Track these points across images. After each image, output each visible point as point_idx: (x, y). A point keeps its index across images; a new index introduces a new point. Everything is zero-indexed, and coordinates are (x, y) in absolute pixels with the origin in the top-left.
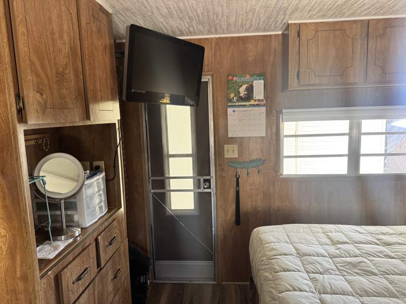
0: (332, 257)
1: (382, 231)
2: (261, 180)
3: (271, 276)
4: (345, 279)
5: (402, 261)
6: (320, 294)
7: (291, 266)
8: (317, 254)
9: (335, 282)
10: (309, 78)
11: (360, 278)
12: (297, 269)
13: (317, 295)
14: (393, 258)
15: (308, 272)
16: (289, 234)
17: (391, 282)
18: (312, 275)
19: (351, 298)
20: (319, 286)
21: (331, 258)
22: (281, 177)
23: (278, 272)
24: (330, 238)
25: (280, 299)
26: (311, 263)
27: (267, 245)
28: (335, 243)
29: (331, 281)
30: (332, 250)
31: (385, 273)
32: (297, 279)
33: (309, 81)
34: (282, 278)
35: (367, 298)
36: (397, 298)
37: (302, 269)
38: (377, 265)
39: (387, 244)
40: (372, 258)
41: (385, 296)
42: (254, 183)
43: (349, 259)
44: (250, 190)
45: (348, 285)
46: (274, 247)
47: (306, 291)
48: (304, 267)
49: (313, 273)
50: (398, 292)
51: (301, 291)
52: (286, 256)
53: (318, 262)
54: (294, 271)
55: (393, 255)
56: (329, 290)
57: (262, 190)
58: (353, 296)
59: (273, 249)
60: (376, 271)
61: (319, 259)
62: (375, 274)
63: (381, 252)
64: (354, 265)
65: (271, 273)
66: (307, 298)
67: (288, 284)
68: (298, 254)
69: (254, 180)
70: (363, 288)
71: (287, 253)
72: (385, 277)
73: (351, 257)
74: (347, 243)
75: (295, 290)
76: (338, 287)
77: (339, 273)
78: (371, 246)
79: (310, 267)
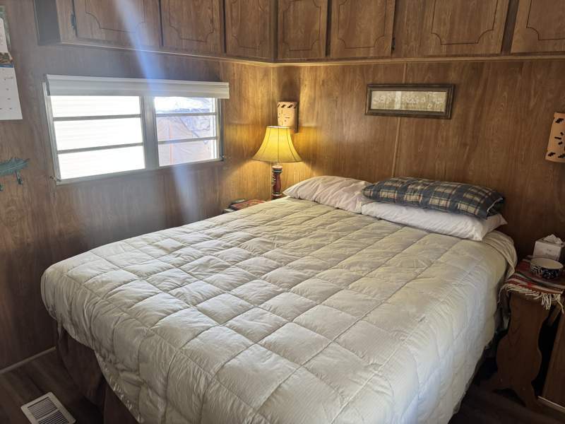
0: (179, 266)
1: (207, 226)
2: (26, 194)
3: (125, 314)
4: (206, 281)
5: (239, 247)
6: (195, 305)
7: (145, 292)
8: (162, 268)
9: (201, 288)
10: (91, 29)
11: (217, 275)
12: (153, 292)
13: (193, 308)
14: (231, 247)
15: (166, 291)
16: (110, 258)
17: (245, 268)
18: (174, 292)
19: (223, 295)
20: (189, 299)
21: (177, 267)
22: (58, 183)
23: (133, 305)
24: (161, 248)
25: (158, 331)
26: (164, 280)
27: (90, 281)
28: (170, 251)
29: (197, 288)
30: (173, 259)
31: (235, 262)
32: (164, 302)
33: (92, 34)
34: (144, 309)
35: (236, 289)
36: (256, 279)
37: (157, 290)
38: (225, 257)
39: (219, 236)
40: (216, 253)
41: (247, 282)
42: (13, 200)
43: (196, 262)
44: (8, 213)
45: (212, 286)
46: (104, 279)
47: (181, 309)
48: (158, 288)
49: (172, 289)
50: (254, 273)
51: (175, 311)
52: (129, 284)
53: (170, 277)
54: (152, 296)
55: (228, 244)
56: (201, 298)
57: (29, 209)
58: (224, 293)
59: (104, 283)
60: (227, 264)
61: (167, 273)
62: (228, 267)
63: (219, 245)
64: (205, 265)
65: (123, 311)
66: (187, 315)
67: (157, 311)
68: (139, 276)
69: (12, 196)
70: (228, 282)
71: (126, 280)
72: (237, 266)
73: (196, 259)
74: (182, 247)
75: (169, 314)
76: (207, 291)
77: (195, 279)
78: (206, 242)
79: (166, 285)
